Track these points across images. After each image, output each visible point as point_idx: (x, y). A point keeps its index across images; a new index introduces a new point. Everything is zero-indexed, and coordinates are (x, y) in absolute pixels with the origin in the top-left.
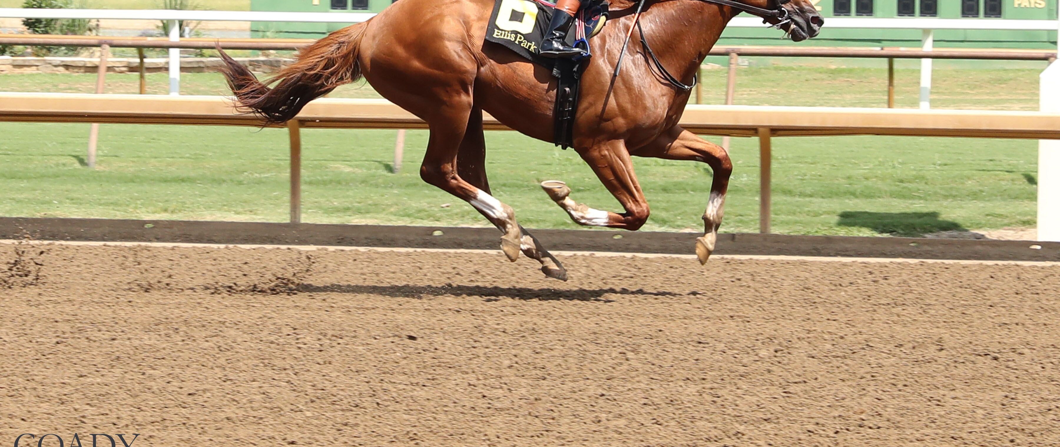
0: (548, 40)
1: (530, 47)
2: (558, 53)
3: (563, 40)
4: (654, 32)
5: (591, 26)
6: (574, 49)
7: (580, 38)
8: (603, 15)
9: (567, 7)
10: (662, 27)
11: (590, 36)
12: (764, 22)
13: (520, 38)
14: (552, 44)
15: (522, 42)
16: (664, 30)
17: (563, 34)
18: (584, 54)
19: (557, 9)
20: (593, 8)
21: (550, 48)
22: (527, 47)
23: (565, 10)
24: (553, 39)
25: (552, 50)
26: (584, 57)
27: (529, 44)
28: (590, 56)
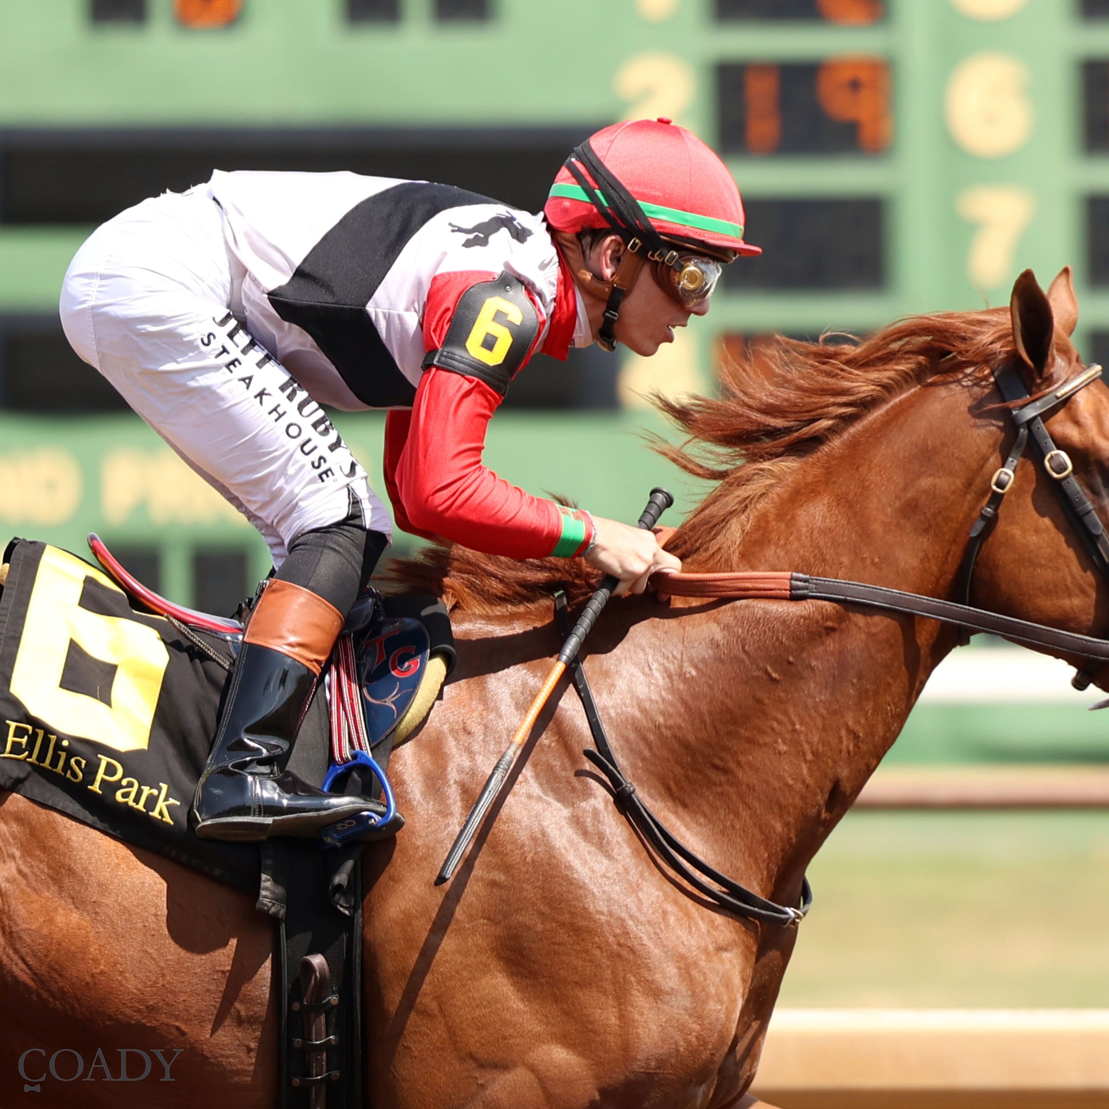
0: (225, 772)
1: (152, 802)
2: (269, 820)
3: (282, 767)
4: (643, 711)
5: (389, 702)
6: (334, 801)
7: (347, 753)
8: (432, 656)
9: (292, 639)
10: (672, 690)
11: (389, 744)
12: (1079, 684)
13: (110, 770)
14: (242, 786)
15: (118, 786)
16: (684, 703)
17: (285, 745)
18: (376, 819)
19: (251, 646)
20: (388, 630)
21: (235, 801)
22: (140, 806)
23: (285, 649)
24: (243, 766)
25: (244, 811)
26: (373, 827)
27: (146, 791)
28: (397, 824)
